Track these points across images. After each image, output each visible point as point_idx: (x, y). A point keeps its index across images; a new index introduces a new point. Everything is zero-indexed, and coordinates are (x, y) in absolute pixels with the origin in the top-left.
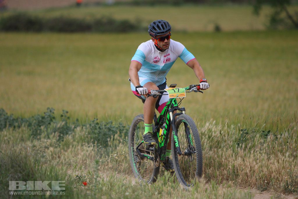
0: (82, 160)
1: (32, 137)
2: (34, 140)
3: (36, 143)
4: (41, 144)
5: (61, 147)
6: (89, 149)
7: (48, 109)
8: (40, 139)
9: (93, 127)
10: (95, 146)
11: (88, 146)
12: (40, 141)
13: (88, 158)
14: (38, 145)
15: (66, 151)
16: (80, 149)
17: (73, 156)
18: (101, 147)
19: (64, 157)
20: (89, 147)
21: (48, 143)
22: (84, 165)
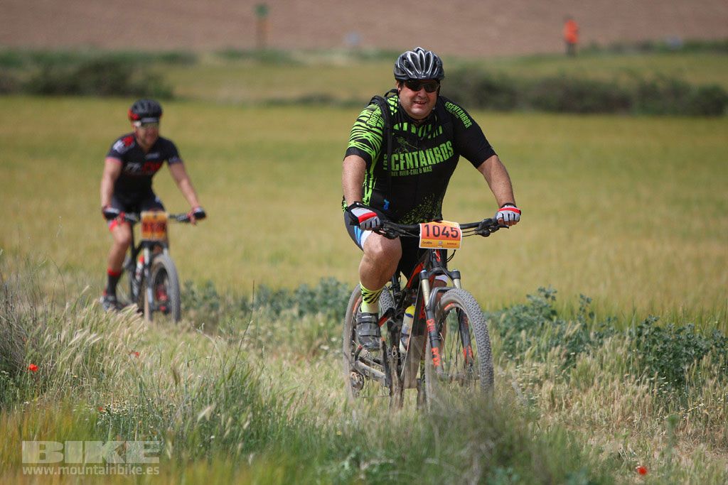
0: (623, 414)
1: (503, 355)
2: (507, 361)
3: (512, 371)
4: (524, 372)
5: (572, 380)
6: (640, 390)
7: (541, 290)
8: (521, 361)
9: (646, 336)
10: (653, 382)
11: (637, 381)
12: (523, 367)
13: (637, 410)
14: (518, 374)
15: (585, 391)
16: (617, 388)
17: (602, 403)
18: (666, 385)
19: (581, 405)
20: (638, 384)
21: (541, 371)
22: (627, 426)
